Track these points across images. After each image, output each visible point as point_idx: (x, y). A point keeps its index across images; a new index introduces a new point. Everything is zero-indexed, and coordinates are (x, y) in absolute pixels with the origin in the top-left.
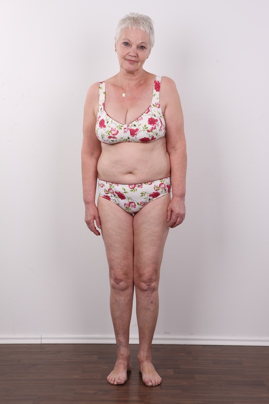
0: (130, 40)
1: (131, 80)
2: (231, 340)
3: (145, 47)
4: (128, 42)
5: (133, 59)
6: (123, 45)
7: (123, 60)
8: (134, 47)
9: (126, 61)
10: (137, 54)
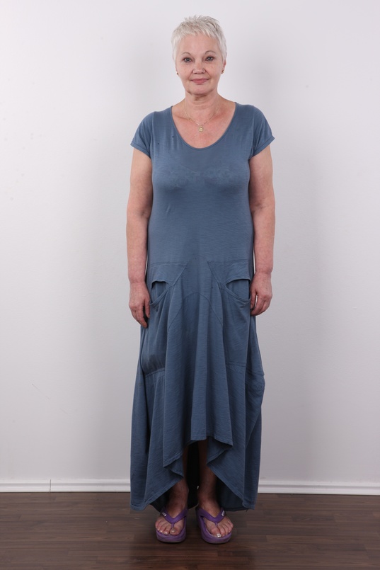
0: (190, 52)
1: (203, 108)
2: (319, 487)
3: (213, 58)
4: (189, 57)
5: (201, 77)
6: (183, 62)
7: (188, 82)
8: (198, 60)
9: (192, 83)
10: (204, 69)
